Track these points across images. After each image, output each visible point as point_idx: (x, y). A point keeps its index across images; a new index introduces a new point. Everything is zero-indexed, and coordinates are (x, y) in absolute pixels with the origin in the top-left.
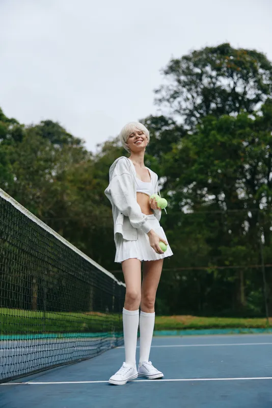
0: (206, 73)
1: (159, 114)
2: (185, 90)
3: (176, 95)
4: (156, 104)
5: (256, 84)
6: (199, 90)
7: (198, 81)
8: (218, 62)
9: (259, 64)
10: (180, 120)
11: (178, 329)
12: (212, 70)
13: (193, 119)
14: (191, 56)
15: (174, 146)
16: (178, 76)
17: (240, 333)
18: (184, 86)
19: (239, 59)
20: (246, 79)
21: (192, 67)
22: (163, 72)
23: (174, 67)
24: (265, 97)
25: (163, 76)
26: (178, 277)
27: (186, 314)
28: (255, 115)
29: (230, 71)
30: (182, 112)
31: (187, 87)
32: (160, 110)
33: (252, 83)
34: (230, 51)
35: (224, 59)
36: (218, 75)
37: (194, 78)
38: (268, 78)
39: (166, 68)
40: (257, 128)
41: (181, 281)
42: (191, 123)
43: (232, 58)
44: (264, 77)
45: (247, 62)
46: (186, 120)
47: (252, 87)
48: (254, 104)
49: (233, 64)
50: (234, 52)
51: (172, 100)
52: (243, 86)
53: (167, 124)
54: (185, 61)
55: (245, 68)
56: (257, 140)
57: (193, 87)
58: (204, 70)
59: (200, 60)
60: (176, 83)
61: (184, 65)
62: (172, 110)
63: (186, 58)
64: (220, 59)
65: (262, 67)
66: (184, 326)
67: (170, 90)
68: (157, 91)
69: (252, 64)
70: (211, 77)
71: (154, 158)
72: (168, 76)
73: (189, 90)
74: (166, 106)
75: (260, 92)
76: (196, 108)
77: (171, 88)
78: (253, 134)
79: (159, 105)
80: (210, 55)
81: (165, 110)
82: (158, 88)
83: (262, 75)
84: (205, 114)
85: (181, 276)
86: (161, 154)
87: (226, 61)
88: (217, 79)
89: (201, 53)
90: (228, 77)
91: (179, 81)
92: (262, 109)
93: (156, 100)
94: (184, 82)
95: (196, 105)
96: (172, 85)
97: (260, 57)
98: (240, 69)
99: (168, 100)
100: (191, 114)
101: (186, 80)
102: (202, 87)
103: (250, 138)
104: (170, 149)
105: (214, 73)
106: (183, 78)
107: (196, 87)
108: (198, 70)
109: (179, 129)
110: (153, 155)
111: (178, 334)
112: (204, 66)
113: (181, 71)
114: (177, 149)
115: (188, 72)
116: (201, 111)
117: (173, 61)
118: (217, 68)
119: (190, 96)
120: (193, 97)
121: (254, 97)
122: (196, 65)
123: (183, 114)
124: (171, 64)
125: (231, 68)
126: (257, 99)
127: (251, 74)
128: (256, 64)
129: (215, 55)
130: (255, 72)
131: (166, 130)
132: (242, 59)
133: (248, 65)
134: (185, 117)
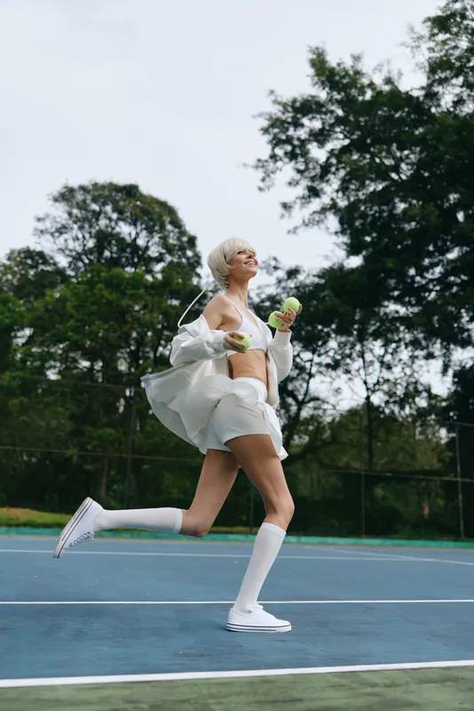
0: (106, 213)
1: (38, 249)
2: (75, 226)
3: (63, 230)
4: (35, 235)
5: (162, 241)
6: (94, 231)
7: (94, 220)
8: (122, 203)
9: (169, 219)
10: (63, 261)
11: (9, 525)
12: (113, 211)
13: (80, 264)
14: (91, 187)
15: (48, 292)
16: (71, 207)
18: (75, 222)
19: (146, 206)
20: (150, 231)
21: (88, 201)
22: (51, 197)
23: (67, 196)
24: (168, 258)
25: (51, 202)
26: (25, 458)
27: (24, 507)
28: (153, 277)
29: (134, 217)
30: (67, 252)
31: (79, 224)
32: (39, 243)
33: (156, 238)
34: (135, 195)
35: (130, 203)
36: (119, 219)
37: (90, 215)
38: (175, 237)
39: (56, 194)
40: (153, 292)
41: (27, 463)
42: (76, 269)
43: (138, 203)
44: (172, 235)
45: (155, 213)
46: (70, 263)
47: (156, 244)
48: (155, 263)
49: (138, 211)
50: (142, 197)
51: (57, 234)
52: (147, 239)
53: (45, 262)
54: (82, 192)
55: (151, 220)
56: (150, 305)
57: (86, 226)
58: (103, 209)
59: (100, 196)
60: (66, 216)
61: (80, 197)
62: (55, 247)
63: (83, 188)
64: (125, 201)
65: (171, 223)
66: (15, 522)
67: (57, 222)
68: (39, 220)
69: (160, 217)
70: (110, 219)
71: (22, 302)
72: (57, 204)
73: (81, 228)
74: (48, 241)
75: (164, 251)
76: (87, 252)
77: (58, 219)
78: (147, 298)
79: (39, 237)
80: (114, 194)
81: (47, 245)
82: (41, 216)
83: (169, 232)
84: (95, 261)
85: (30, 456)
86: (32, 299)
87: (132, 205)
88: (116, 224)
89: (103, 187)
90: (130, 224)
91: (70, 214)
92: (163, 271)
93: (36, 229)
94: (77, 217)
95: (86, 248)
96: (60, 217)
97: (171, 211)
98: (146, 218)
99: (52, 234)
100: (78, 257)
101: (79, 215)
102: (97, 228)
103: (143, 302)
104: (44, 295)
105: (115, 216)
106: (75, 211)
107: (91, 226)
108: (95, 207)
109: (60, 272)
110: (21, 298)
111: (7, 533)
112: (104, 204)
113: (74, 202)
114: (51, 296)
115: (83, 206)
116: (92, 257)
117: (66, 187)
118: (121, 212)
119: (80, 236)
120: (84, 237)
121: (156, 255)
122: (94, 200)
123: (68, 256)
124: (64, 190)
125: (135, 215)
126: (160, 259)
127: (157, 228)
128: (165, 218)
129: (120, 195)
130: (163, 227)
131: (42, 270)
132: (150, 209)
133: (155, 217)
134: (70, 259)
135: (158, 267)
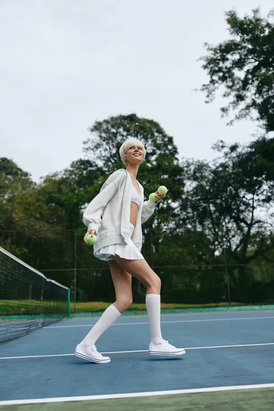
0: (120, 133)
1: (86, 159)
2: (104, 143)
3: (98, 146)
4: (84, 151)
5: (153, 143)
6: (114, 144)
7: (114, 138)
8: (128, 126)
9: (155, 130)
10: (100, 164)
11: (92, 312)
12: (124, 131)
13: (110, 163)
14: (110, 120)
15: (95, 181)
16: (101, 133)
17: (136, 314)
18: (104, 141)
19: (142, 125)
20: (146, 138)
21: (110, 128)
22: (89, 130)
23: (98, 127)
24: (158, 152)
25: (90, 132)
26: (95, 274)
27: (99, 301)
28: (151, 164)
29: (136, 132)
30: (102, 158)
31: (106, 141)
32: (86, 156)
33: (150, 142)
34: (135, 119)
35: (132, 124)
36: (127, 135)
37: (111, 135)
38: (161, 140)
39: (92, 127)
40: (152, 173)
41: (96, 277)
42: (108, 166)
43: (137, 124)
44: (158, 138)
45: (147, 127)
46: (105, 164)
47: (150, 145)
48: (151, 156)
49: (138, 128)
50: (138, 120)
51: (95, 149)
52: (144, 143)
53: (91, 165)
54: (105, 123)
55: (146, 132)
56: (152, 180)
57: (110, 142)
58: (118, 131)
59: (116, 124)
60: (99, 138)
61: (105, 126)
62: (95, 156)
63: (106, 121)
64: (129, 124)
65: (157, 132)
66: (96, 310)
67: (94, 142)
68: (85, 143)
69: (150, 129)
70: (123, 136)
71: (82, 189)
72: (93, 133)
73: (108, 144)
74: (91, 153)
75: (155, 148)
76: (112, 156)
77: (95, 141)
78: (150, 176)
79: (86, 152)
80: (123, 121)
81: (90, 156)
82: (86, 140)
83: (157, 137)
84: (118, 160)
85: (97, 273)
86: (87, 187)
87: (133, 125)
88: (127, 138)
89: (117, 119)
90: (134, 136)
91: (101, 137)
92: (156, 160)
93: (84, 148)
94: (104, 138)
95: (112, 154)
96: (96, 139)
97: (156, 125)
98: (142, 132)
99: (93, 149)
100: (108, 160)
101: (105, 136)
102: (116, 142)
103: (148, 179)
104: (93, 184)
105: (125, 133)
106: (103, 135)
107: (113, 142)
108: (114, 130)
109: (100, 170)
110: (81, 187)
111: (92, 316)
112: (119, 128)
113: (102, 130)
114: (97, 184)
115: (107, 131)
116: (116, 159)
117: (96, 122)
118: (128, 130)
119: (108, 148)
120: (110, 148)
121: (151, 151)
122: (113, 127)
123: (103, 160)
124: (96, 124)
125: (136, 131)
126: (153, 153)
127: (149, 136)
128: (153, 129)
129: (126, 121)
130: (153, 135)
131: (90, 170)
132: (144, 126)
133: (148, 130)
134: (104, 162)
135: (153, 158)
